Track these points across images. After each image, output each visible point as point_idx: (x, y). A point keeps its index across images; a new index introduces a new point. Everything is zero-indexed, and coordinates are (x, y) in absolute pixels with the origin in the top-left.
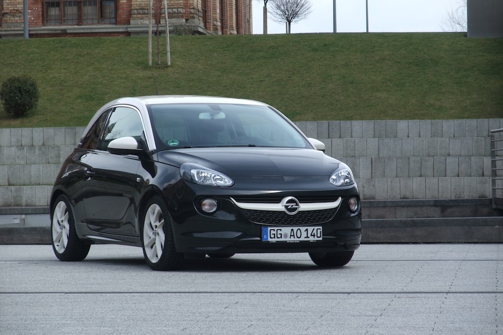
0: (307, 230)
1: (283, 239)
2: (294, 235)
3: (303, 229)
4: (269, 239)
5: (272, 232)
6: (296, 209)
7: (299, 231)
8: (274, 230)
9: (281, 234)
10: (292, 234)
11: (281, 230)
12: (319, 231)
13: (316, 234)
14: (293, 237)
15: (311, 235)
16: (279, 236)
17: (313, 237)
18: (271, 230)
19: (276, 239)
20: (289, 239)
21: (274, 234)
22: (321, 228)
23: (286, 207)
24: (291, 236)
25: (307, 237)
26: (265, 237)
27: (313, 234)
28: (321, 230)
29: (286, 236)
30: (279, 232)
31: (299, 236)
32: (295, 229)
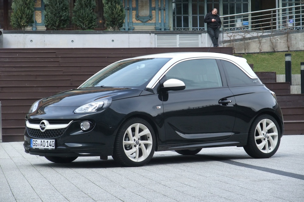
0: (47, 142)
3: (46, 141)
4: (33, 147)
12: (53, 142)
15: (50, 145)
17: (50, 146)
25: (48, 146)
30: (36, 142)
31: (44, 146)
32: (43, 140)
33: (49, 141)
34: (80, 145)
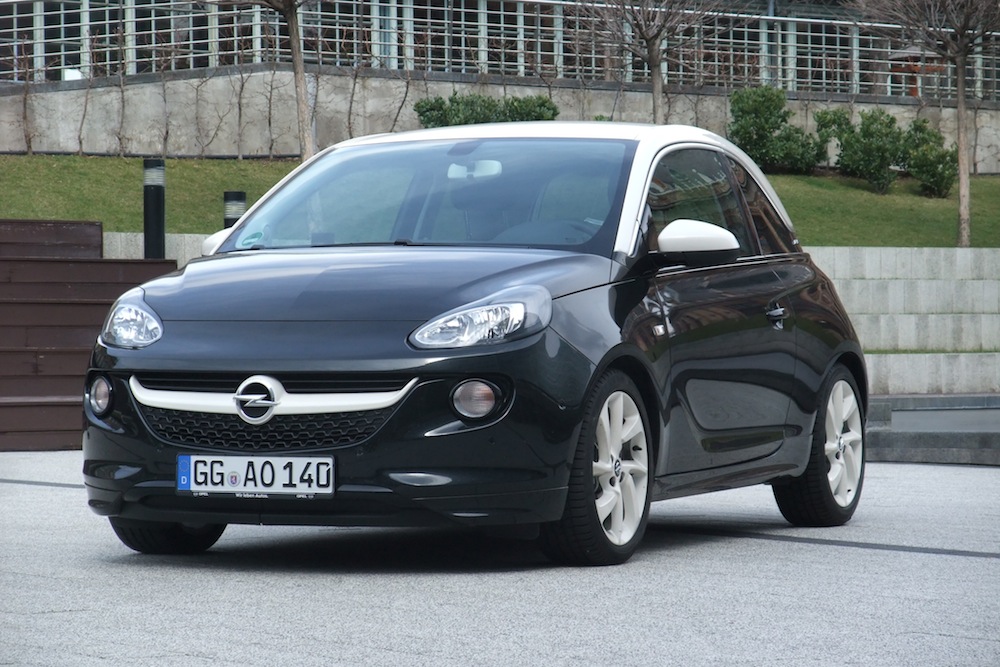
0: (289, 466)
1: (227, 488)
2: (254, 479)
3: (279, 462)
4: (194, 487)
5: (201, 468)
6: (265, 409)
7: (268, 467)
8: (205, 463)
9: (222, 474)
10: (250, 476)
11: (221, 463)
12: (324, 469)
13: (314, 477)
14: (252, 483)
15: (302, 480)
16: (217, 479)
17: (307, 484)
18: (197, 462)
19: (210, 488)
20: (242, 489)
21: (205, 474)
22: (330, 461)
23: (242, 404)
24: (247, 479)
25: (291, 485)
26: (183, 480)
27: (306, 477)
28: (331, 466)
29: (234, 480)
30: (217, 468)
31: (267, 481)
32: (258, 461)
33: (299, 463)
34: (441, 480)
